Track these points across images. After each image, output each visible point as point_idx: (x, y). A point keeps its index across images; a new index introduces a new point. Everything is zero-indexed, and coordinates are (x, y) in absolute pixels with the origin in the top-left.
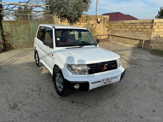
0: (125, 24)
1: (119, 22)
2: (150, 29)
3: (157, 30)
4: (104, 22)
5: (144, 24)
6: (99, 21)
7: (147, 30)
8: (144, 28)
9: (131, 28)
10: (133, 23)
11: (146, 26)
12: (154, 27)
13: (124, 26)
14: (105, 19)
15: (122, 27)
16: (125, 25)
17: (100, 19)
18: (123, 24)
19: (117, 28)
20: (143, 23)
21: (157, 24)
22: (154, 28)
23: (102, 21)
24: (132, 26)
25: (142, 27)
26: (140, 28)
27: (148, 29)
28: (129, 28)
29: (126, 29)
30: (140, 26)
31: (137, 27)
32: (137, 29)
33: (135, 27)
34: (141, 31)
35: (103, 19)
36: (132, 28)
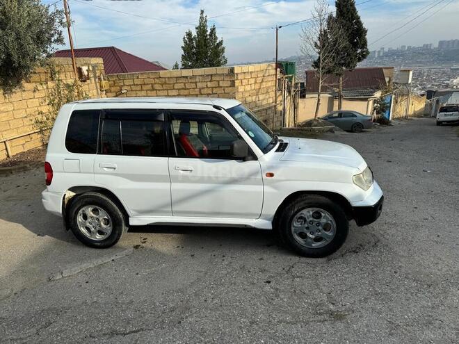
0: (164, 80)
1: (145, 76)
2: (231, 88)
3: (241, 89)
4: (95, 77)
5: (214, 78)
6: (86, 73)
7: (224, 90)
8: (216, 87)
9: (183, 89)
10: (187, 77)
11: (218, 81)
12: (237, 83)
13: (162, 84)
14: (96, 68)
15: (157, 87)
16: (165, 83)
17: (87, 68)
18: (157, 81)
19: (142, 90)
20: (211, 75)
21: (240, 77)
22: (236, 85)
23: (91, 75)
24: (185, 84)
25: (209, 84)
26: (207, 87)
27: (226, 89)
28: (179, 89)
29: (169, 91)
30: (207, 82)
31: (199, 85)
32: (200, 89)
33: (193, 85)
34: (210, 94)
35: (91, 68)
36: (185, 89)
